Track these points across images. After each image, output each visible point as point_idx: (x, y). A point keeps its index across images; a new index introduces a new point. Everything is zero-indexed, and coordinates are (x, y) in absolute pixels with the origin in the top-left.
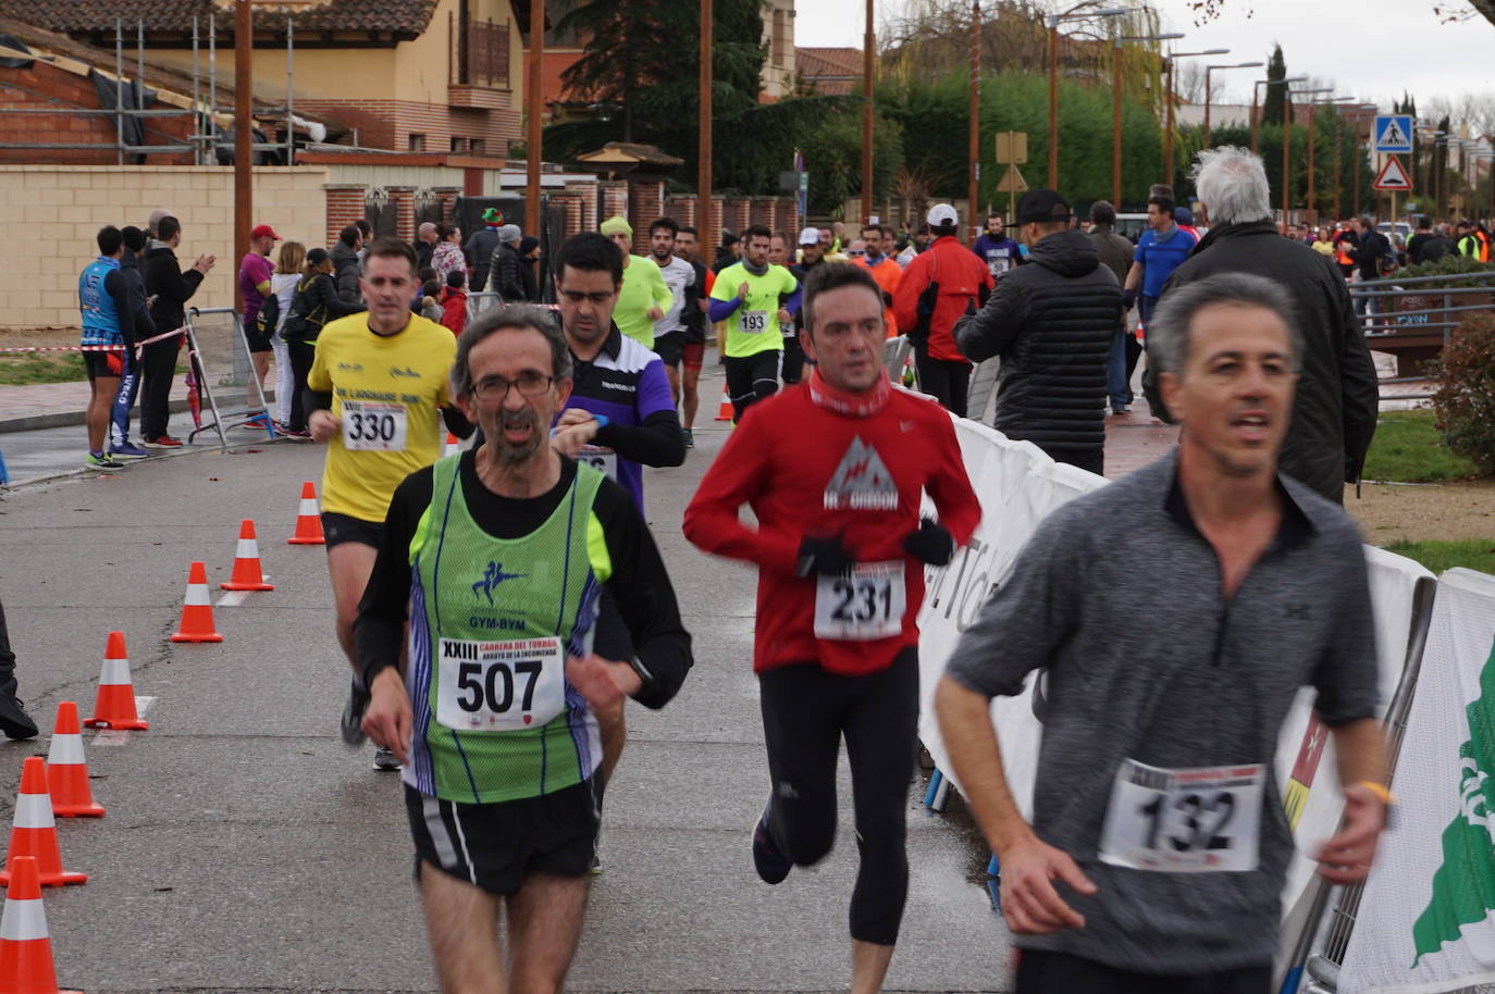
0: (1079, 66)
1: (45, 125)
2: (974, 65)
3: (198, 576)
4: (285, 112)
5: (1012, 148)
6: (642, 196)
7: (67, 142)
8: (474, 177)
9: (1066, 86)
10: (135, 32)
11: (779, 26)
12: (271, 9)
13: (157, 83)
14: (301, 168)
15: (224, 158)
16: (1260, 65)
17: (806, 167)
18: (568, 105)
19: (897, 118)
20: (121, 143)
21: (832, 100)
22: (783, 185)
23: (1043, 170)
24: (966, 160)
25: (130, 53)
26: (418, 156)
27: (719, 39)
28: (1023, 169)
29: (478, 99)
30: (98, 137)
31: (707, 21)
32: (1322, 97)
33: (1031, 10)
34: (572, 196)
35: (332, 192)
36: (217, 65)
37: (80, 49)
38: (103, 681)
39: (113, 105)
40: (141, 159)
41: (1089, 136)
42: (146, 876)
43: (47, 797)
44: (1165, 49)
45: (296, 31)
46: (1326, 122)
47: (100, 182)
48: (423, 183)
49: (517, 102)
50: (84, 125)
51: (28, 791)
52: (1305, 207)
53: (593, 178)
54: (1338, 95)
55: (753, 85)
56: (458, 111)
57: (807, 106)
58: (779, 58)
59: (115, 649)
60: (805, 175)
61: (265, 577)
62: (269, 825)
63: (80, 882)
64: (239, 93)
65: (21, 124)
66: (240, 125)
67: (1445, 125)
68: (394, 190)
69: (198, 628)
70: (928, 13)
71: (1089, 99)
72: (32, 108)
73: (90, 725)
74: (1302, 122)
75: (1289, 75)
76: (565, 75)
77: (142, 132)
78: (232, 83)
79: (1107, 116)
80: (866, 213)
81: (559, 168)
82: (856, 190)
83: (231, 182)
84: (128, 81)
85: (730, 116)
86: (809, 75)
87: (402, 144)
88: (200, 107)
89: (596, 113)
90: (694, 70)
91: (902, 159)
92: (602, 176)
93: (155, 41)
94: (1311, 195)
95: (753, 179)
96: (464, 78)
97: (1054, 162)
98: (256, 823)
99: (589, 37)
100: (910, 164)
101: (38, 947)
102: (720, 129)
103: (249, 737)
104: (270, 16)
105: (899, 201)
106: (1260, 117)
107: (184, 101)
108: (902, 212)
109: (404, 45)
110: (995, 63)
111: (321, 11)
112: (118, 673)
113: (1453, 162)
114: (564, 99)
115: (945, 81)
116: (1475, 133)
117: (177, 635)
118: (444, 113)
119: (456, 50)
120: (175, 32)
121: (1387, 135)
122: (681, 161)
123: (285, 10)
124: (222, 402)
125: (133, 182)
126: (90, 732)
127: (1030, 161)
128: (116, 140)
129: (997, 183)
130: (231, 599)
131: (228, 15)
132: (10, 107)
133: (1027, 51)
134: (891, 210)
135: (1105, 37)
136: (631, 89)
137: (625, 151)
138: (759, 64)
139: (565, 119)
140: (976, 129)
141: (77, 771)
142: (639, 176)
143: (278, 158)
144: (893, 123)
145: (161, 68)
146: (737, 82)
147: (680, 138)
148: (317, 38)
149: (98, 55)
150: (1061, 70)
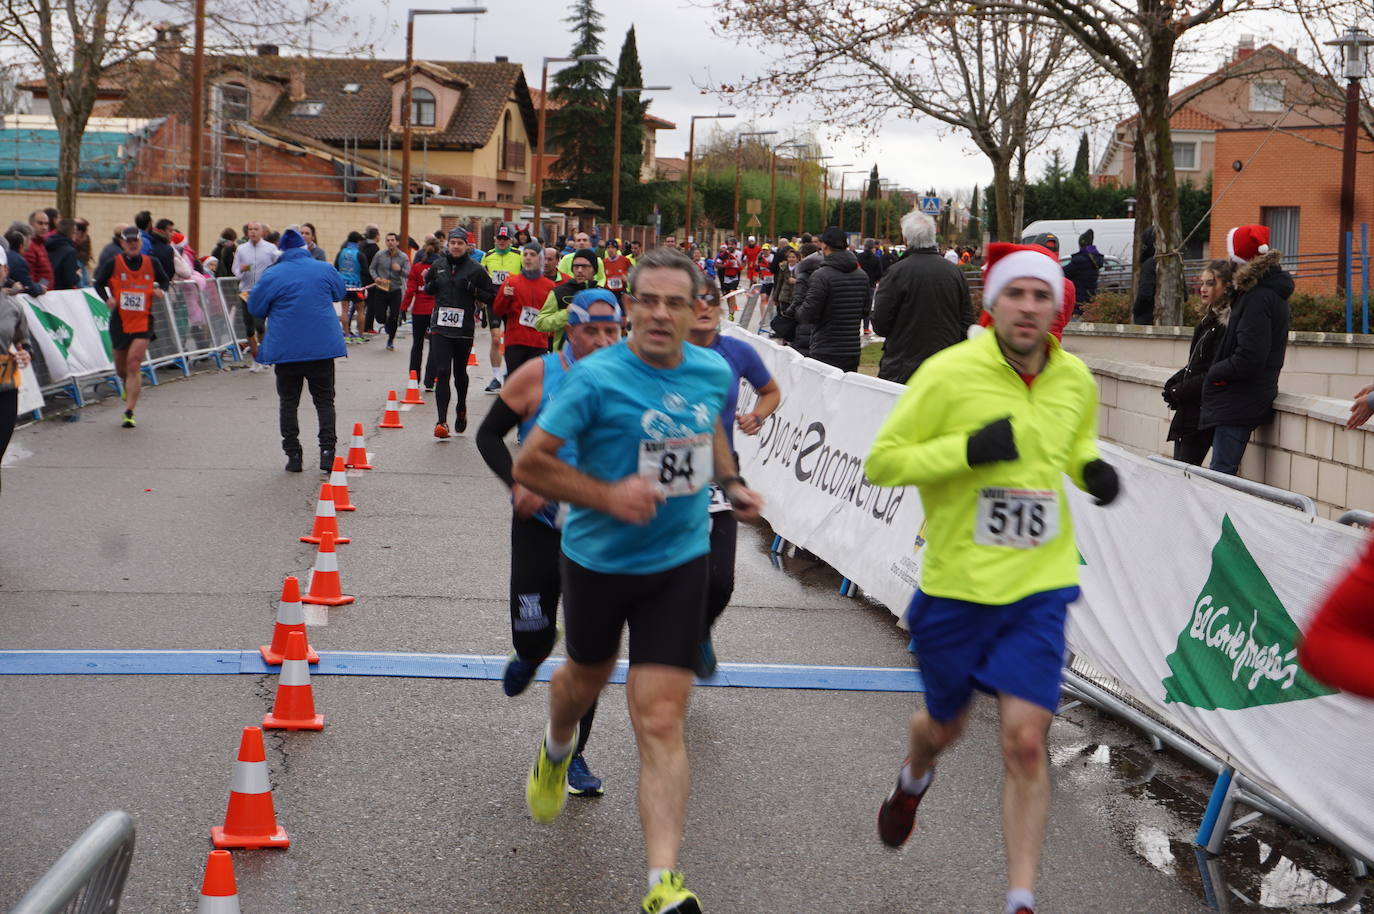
0: (783, 170)
1: (311, 183)
2: (738, 168)
3: (392, 397)
4: (422, 180)
5: (754, 207)
6: (586, 224)
7: (320, 191)
8: (508, 213)
9: (779, 179)
10: (353, 141)
11: (648, 147)
12: (416, 132)
13: (364, 165)
14: (428, 206)
15: (394, 201)
16: (866, 172)
17: (660, 212)
18: (551, 181)
19: (702, 191)
20: (346, 192)
21: (673, 183)
22: (649, 221)
24: (733, 212)
25: (352, 150)
26: (483, 202)
27: (622, 153)
28: (759, 216)
29: (510, 177)
30: (335, 189)
31: (618, 143)
32: (891, 187)
33: (763, 144)
34: (554, 223)
35: (444, 218)
36: (393, 157)
37: (327, 148)
38: (352, 446)
39: (342, 174)
40: (355, 200)
41: (789, 202)
42: (377, 540)
43: (332, 503)
44: (821, 163)
45: (428, 142)
46: (896, 199)
47: (337, 210)
48: (486, 215)
49: (528, 179)
50: (327, 183)
51: (322, 499)
52: (885, 238)
53: (563, 215)
54: (899, 187)
55: (637, 174)
56: (501, 182)
57: (661, 185)
58: (648, 163)
59: (358, 431)
60: (659, 217)
61: (421, 397)
62: (434, 516)
63: (347, 542)
64: (405, 171)
65: (299, 182)
66: (404, 186)
67: (949, 202)
68: (472, 218)
69: (392, 420)
70: (717, 141)
71: (790, 189)
72: (305, 175)
73: (346, 466)
74: (885, 198)
75: (880, 177)
76: (551, 166)
77: (356, 187)
78: (400, 167)
79: (796, 194)
80: (687, 235)
81: (547, 210)
82: (682, 224)
83: (398, 213)
84: (349, 163)
85: (627, 189)
86: (662, 169)
87: (475, 197)
88: (383, 177)
89: (565, 185)
90: (611, 167)
91: (703, 211)
92: (567, 214)
93: (364, 145)
94: (888, 232)
95: (636, 216)
96: (504, 167)
97: (773, 212)
98: (427, 516)
99: (562, 150)
100: (708, 213)
102: (622, 194)
103: (421, 474)
104: (415, 136)
105: (701, 230)
106: (866, 195)
107: (375, 173)
108: (703, 234)
109: (478, 151)
110: (747, 167)
111: (439, 134)
112: (359, 442)
113: (952, 219)
114: (549, 178)
115: (726, 174)
116: (961, 206)
117: (382, 424)
118: (494, 183)
119: (501, 153)
120: (371, 141)
121: (928, 206)
122: (603, 208)
123: (423, 133)
125: (353, 210)
126: (347, 469)
127: (762, 213)
128: (343, 190)
129: (746, 223)
130: (406, 408)
131: (396, 134)
132: (294, 174)
133: (762, 163)
134: (698, 233)
135: (796, 156)
137: (578, 203)
138: (640, 166)
139: (550, 188)
140: (738, 197)
141: (343, 488)
142: (584, 215)
143: (419, 201)
144: (700, 194)
145: (364, 158)
146: (630, 172)
147: (603, 198)
148: (437, 146)
149: (336, 151)
150: (776, 172)
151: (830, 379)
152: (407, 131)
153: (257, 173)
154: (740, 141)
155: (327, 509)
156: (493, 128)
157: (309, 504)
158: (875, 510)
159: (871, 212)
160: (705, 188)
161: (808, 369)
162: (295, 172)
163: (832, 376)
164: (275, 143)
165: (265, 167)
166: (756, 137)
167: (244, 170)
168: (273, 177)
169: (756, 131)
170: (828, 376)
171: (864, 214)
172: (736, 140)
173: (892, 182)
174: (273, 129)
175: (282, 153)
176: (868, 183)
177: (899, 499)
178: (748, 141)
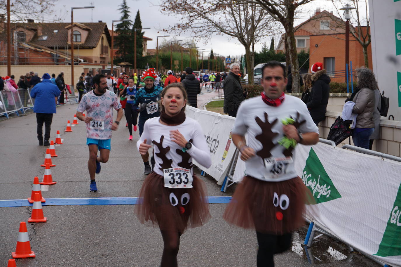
0: (185, 51)
1: (45, 60)
2: (171, 51)
3: (69, 122)
4: (78, 58)
5: (176, 63)
6: (127, 69)
7: (48, 62)
8: (104, 67)
9: (184, 54)
10: (57, 47)
11: (145, 46)
12: (75, 44)
13: (60, 54)
14: (80, 66)
15: (69, 64)
16: (209, 51)
17: (149, 65)
18: (116, 57)
20: (55, 62)
21: (152, 56)
23: (181, 65)
24: (170, 64)
25: (56, 50)
26: (96, 64)
27: (137, 48)
28: (178, 65)
29: (104, 56)
30: (52, 61)
31: (135, 45)
32: (217, 55)
33: (179, 44)
34: (117, 69)
35: (85, 69)
36: (68, 51)
37: (49, 49)
38: (56, 137)
39: (54, 57)
40: (58, 64)
41: (187, 61)
42: (64, 165)
45: (79, 47)
46: (218, 59)
47: (52, 68)
48: (97, 67)
49: (109, 56)
50: (49, 60)
51: (47, 153)
52: (215, 70)
53: (120, 67)
54: (219, 56)
55: (141, 54)
56: (101, 58)
57: (149, 57)
58: (145, 51)
59: (58, 133)
61: (78, 122)
62: (81, 157)
63: (55, 166)
64: (72, 55)
65: (41, 60)
66: (72, 60)
67: (234, 59)
68: (93, 69)
69: (69, 129)
70: (165, 44)
71: (187, 56)
72: (42, 58)
73: (55, 143)
74: (215, 58)
75: (213, 52)
76: (116, 52)
77: (58, 61)
78: (70, 54)
79: (189, 58)
81: (115, 65)
83: (71, 68)
84: (56, 54)
85: (139, 58)
86: (149, 52)
87: (94, 62)
88: (66, 57)
89: (120, 58)
90: (133, 52)
91: (161, 64)
92: (121, 67)
93: (60, 48)
94: (216, 69)
95: (142, 66)
96: (102, 53)
98: (79, 157)
99: (119, 48)
100: (163, 65)
101: (50, 176)
102: (137, 60)
103: (77, 145)
104: (75, 45)
105: (161, 70)
106: (209, 58)
107: (64, 56)
109: (94, 49)
110: (174, 51)
111: (82, 44)
112: (59, 136)
114: (115, 56)
115: (168, 53)
116: (238, 60)
117: (66, 131)
118: (99, 58)
119: (101, 49)
120: (62, 47)
121: (227, 61)
122: (132, 64)
123: (77, 44)
124: (70, 98)
125: (57, 68)
126: (55, 144)
127: (179, 64)
129: (174, 67)
130: (73, 125)
131: (70, 45)
132: (39, 57)
133: (178, 49)
134: (160, 71)
135: (188, 47)
136: (125, 54)
137: (124, 63)
138: (142, 51)
139: (116, 59)
140: (172, 60)
141: (53, 150)
142: (126, 67)
143: (77, 64)
144: (160, 59)
145: (60, 52)
146: (139, 53)
147: (132, 61)
148: (81, 48)
149: (52, 50)
150: (183, 52)
151: (196, 112)
152: (72, 43)
153: (28, 57)
154: (172, 43)
155: (48, 156)
156: (98, 42)
157: (43, 155)
158: (210, 150)
159: (211, 63)
160: (162, 58)
161: (190, 109)
162: (40, 57)
163: (197, 111)
164: (33, 48)
165: (31, 56)
166: (177, 42)
167: (24, 57)
168: (34, 59)
169: (177, 40)
170: (196, 111)
171: (209, 64)
172: (171, 43)
173: (217, 54)
174: (33, 44)
175: (36, 51)
176: (210, 55)
177: (217, 147)
178: (174, 43)
